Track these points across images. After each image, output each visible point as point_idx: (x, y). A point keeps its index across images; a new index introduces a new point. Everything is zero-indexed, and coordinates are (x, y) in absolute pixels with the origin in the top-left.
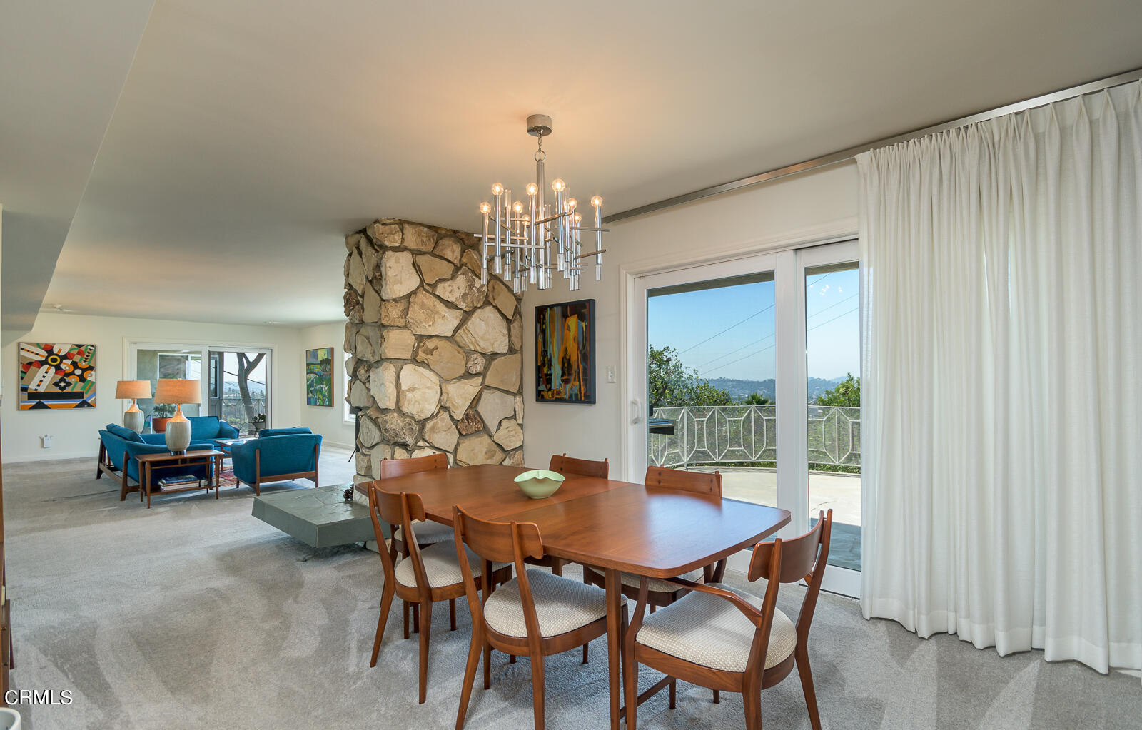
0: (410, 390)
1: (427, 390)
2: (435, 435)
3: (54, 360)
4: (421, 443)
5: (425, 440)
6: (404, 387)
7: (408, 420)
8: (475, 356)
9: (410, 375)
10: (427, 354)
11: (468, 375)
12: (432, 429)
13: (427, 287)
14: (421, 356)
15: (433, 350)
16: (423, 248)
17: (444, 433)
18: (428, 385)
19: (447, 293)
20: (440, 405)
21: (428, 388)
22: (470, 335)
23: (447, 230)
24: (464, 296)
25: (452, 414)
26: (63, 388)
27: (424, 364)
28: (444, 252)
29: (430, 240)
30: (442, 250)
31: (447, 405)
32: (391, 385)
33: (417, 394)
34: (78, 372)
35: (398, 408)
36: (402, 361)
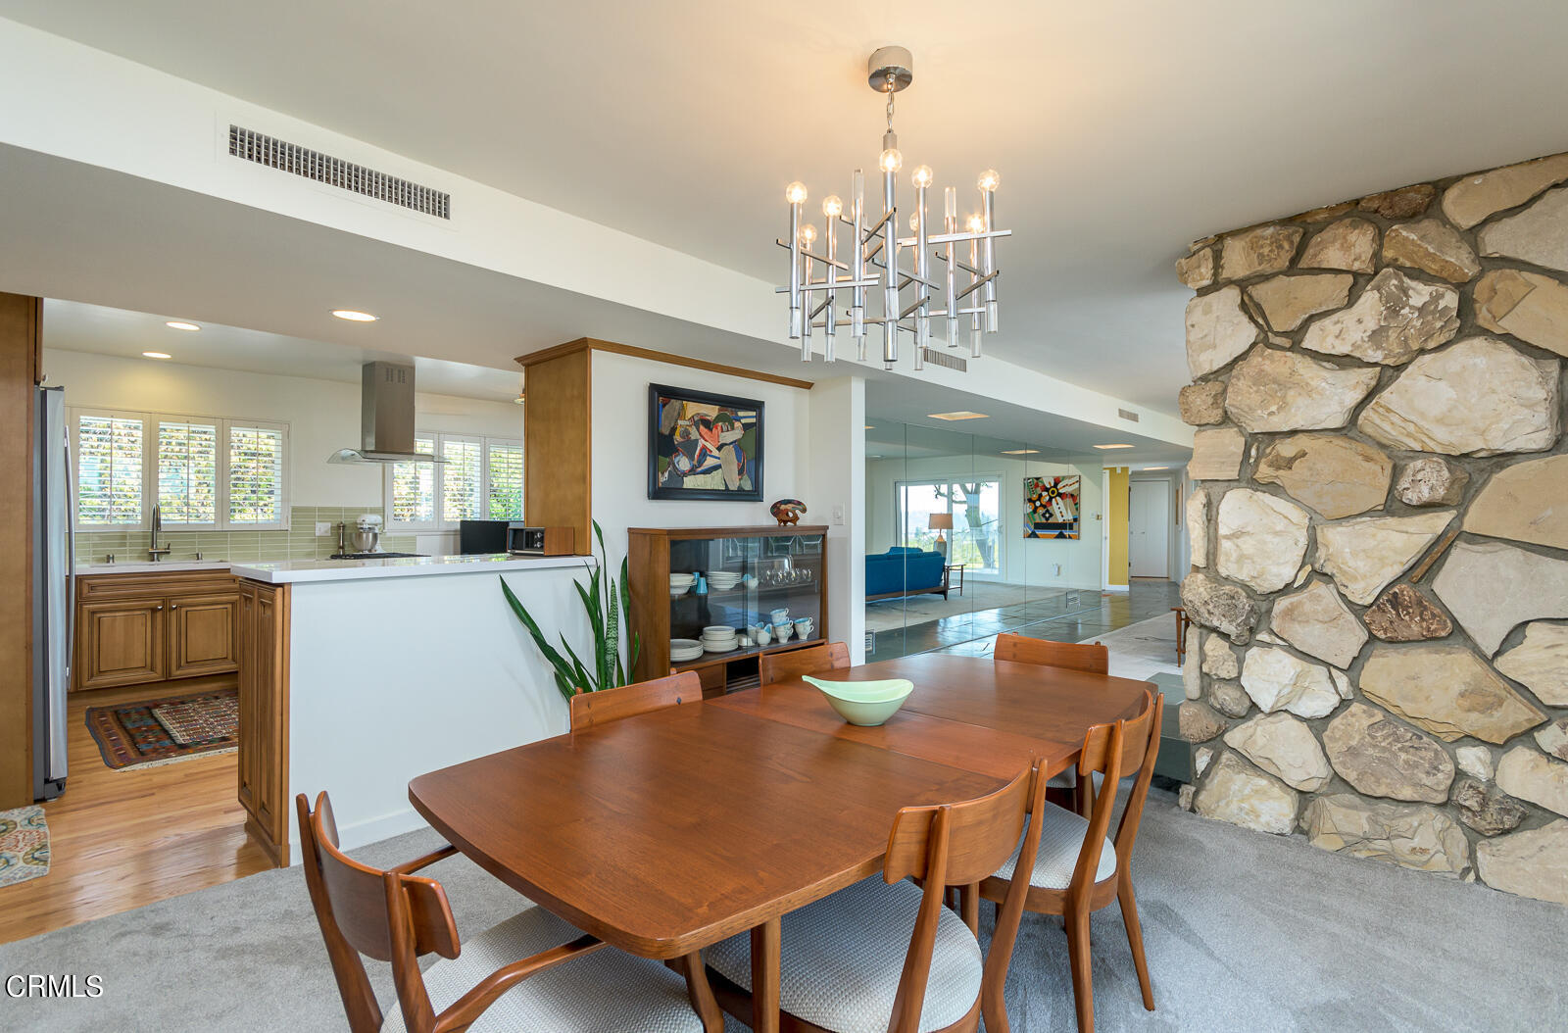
0: (1235, 536)
1: (1269, 538)
2: (1296, 627)
3: (1053, 492)
4: (1263, 636)
5: (1272, 632)
6: (1223, 530)
7: (1227, 588)
8: (1419, 464)
9: (1236, 508)
10: (1279, 468)
11: (1394, 506)
12: (1289, 613)
13: (1278, 340)
14: (1264, 471)
15: (1295, 458)
16: (1266, 268)
17: (1319, 626)
18: (1278, 528)
19: (1330, 340)
20: (1308, 568)
21: (1277, 533)
22: (1395, 419)
23: (1329, 209)
24: (1377, 336)
25: (1343, 590)
26: (1047, 519)
27: (1273, 488)
28: (1321, 257)
29: (1280, 247)
30: (1315, 255)
31: (1328, 570)
32: (1197, 525)
33: (1248, 545)
34: (1038, 504)
35: (1210, 566)
36: (1226, 484)
